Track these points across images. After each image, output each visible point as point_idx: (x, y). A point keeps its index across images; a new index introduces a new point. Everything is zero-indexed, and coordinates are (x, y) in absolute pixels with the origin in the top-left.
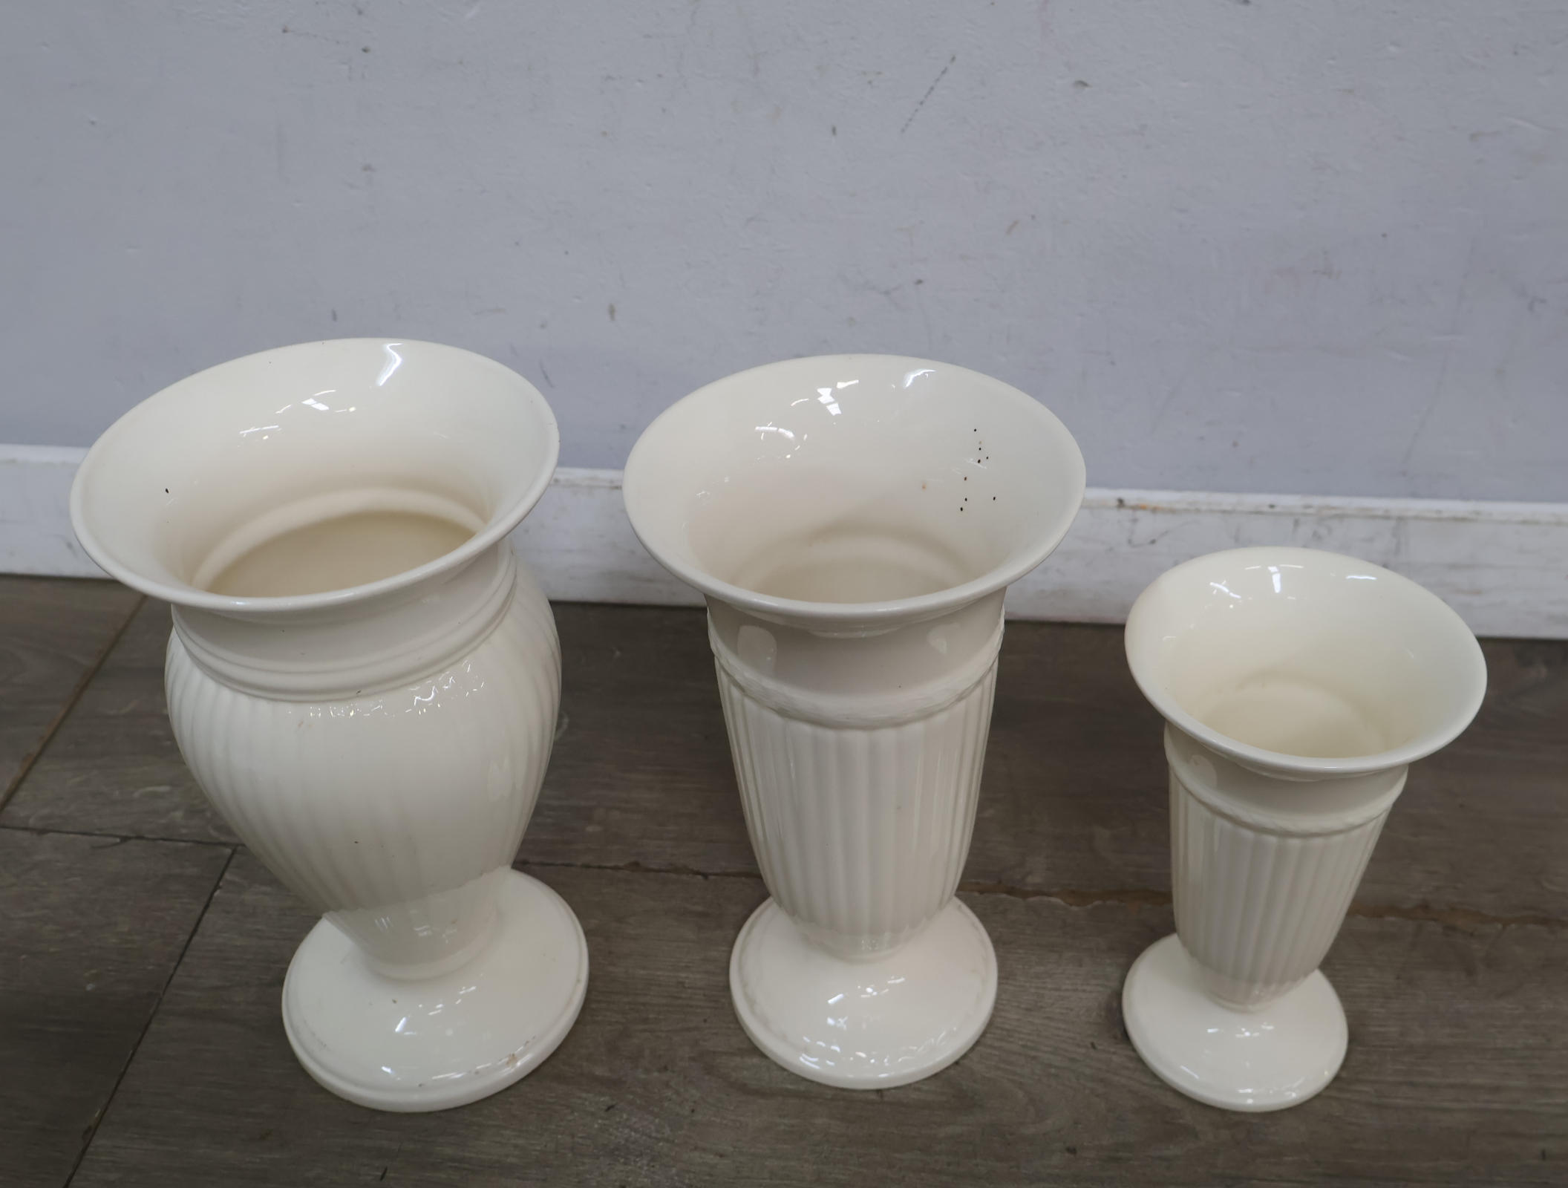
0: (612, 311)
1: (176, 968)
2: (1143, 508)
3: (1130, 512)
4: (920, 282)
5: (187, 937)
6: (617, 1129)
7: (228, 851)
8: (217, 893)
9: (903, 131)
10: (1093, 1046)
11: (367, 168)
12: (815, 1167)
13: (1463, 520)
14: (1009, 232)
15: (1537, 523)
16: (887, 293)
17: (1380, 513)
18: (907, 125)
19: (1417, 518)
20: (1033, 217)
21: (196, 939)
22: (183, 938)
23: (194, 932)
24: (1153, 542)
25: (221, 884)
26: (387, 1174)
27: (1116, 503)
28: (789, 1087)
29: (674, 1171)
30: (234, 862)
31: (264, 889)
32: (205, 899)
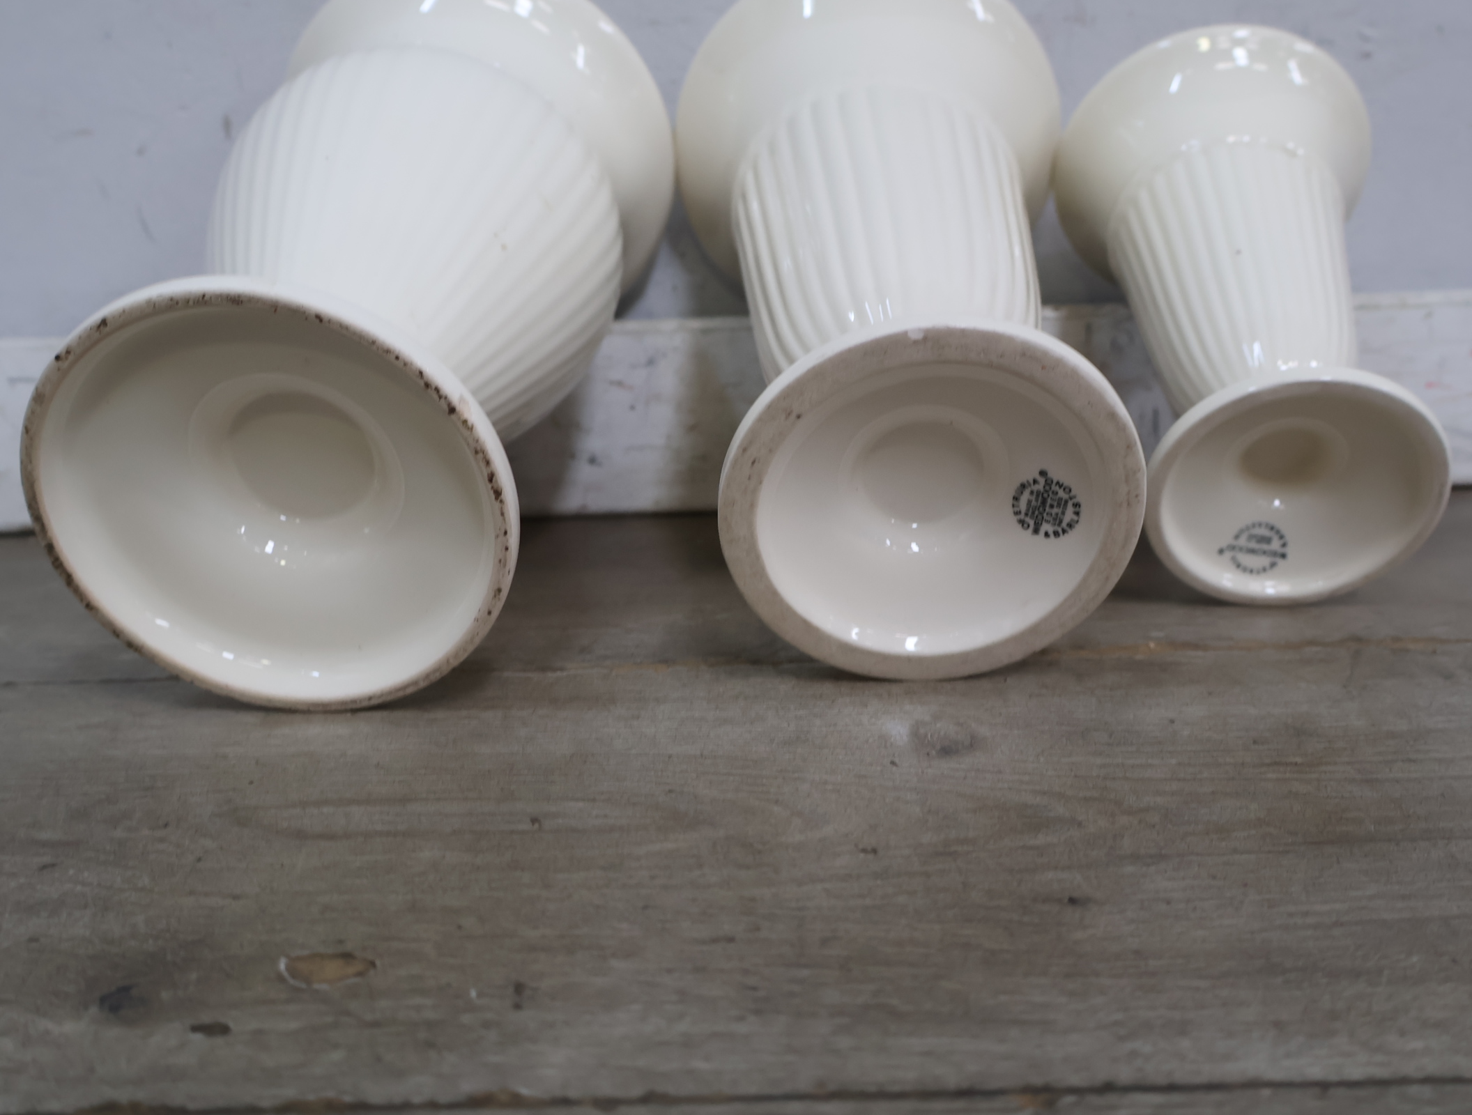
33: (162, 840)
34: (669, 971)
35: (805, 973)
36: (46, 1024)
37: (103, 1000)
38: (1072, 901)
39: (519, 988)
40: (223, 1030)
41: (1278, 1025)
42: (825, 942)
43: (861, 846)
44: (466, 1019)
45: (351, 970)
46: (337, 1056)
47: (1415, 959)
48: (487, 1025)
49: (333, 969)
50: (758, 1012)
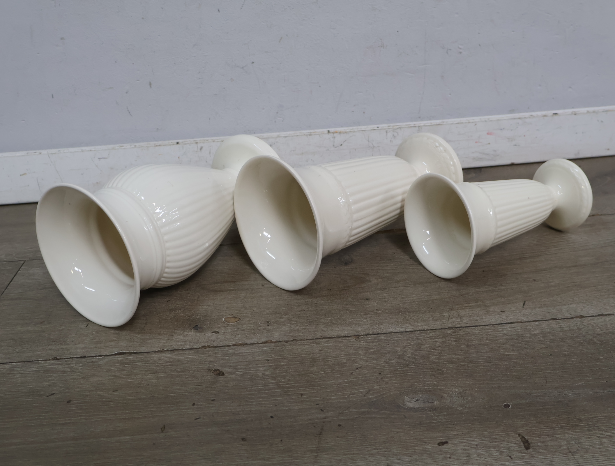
0: (150, 84)
1: (5, 290)
2: (336, 132)
3: (332, 134)
4: (253, 63)
5: (8, 283)
6: (172, 305)
7: (23, 262)
8: (19, 271)
9: (241, 8)
10: (335, 267)
11: (62, 39)
12: (242, 304)
13: (439, 125)
14: (280, 42)
15: (462, 123)
16: (243, 68)
17: (413, 125)
18: (242, 6)
19: (424, 126)
20: (287, 35)
21: (11, 283)
22: (7, 283)
23: (11, 281)
24: (341, 145)
25: (20, 269)
26: (89, 325)
27: (327, 132)
28: (231, 289)
29: (193, 311)
30: (24, 265)
31: (37, 269)
32: (15, 274)
33: (188, 293)
34: (294, 317)
35: (318, 316)
36: (186, 333)
37: (194, 328)
38: (367, 299)
39: (268, 322)
40: (218, 333)
41: (398, 322)
42: (321, 310)
43: (328, 289)
44: (260, 328)
45: (236, 320)
46: (239, 336)
47: (425, 308)
48: (263, 329)
49: (233, 320)
50: (310, 324)
